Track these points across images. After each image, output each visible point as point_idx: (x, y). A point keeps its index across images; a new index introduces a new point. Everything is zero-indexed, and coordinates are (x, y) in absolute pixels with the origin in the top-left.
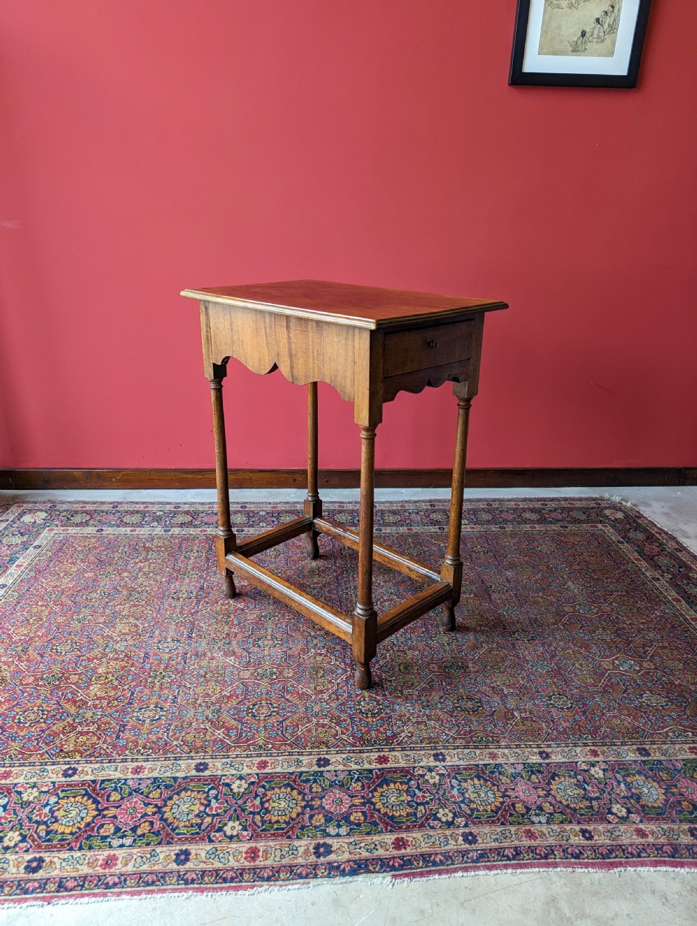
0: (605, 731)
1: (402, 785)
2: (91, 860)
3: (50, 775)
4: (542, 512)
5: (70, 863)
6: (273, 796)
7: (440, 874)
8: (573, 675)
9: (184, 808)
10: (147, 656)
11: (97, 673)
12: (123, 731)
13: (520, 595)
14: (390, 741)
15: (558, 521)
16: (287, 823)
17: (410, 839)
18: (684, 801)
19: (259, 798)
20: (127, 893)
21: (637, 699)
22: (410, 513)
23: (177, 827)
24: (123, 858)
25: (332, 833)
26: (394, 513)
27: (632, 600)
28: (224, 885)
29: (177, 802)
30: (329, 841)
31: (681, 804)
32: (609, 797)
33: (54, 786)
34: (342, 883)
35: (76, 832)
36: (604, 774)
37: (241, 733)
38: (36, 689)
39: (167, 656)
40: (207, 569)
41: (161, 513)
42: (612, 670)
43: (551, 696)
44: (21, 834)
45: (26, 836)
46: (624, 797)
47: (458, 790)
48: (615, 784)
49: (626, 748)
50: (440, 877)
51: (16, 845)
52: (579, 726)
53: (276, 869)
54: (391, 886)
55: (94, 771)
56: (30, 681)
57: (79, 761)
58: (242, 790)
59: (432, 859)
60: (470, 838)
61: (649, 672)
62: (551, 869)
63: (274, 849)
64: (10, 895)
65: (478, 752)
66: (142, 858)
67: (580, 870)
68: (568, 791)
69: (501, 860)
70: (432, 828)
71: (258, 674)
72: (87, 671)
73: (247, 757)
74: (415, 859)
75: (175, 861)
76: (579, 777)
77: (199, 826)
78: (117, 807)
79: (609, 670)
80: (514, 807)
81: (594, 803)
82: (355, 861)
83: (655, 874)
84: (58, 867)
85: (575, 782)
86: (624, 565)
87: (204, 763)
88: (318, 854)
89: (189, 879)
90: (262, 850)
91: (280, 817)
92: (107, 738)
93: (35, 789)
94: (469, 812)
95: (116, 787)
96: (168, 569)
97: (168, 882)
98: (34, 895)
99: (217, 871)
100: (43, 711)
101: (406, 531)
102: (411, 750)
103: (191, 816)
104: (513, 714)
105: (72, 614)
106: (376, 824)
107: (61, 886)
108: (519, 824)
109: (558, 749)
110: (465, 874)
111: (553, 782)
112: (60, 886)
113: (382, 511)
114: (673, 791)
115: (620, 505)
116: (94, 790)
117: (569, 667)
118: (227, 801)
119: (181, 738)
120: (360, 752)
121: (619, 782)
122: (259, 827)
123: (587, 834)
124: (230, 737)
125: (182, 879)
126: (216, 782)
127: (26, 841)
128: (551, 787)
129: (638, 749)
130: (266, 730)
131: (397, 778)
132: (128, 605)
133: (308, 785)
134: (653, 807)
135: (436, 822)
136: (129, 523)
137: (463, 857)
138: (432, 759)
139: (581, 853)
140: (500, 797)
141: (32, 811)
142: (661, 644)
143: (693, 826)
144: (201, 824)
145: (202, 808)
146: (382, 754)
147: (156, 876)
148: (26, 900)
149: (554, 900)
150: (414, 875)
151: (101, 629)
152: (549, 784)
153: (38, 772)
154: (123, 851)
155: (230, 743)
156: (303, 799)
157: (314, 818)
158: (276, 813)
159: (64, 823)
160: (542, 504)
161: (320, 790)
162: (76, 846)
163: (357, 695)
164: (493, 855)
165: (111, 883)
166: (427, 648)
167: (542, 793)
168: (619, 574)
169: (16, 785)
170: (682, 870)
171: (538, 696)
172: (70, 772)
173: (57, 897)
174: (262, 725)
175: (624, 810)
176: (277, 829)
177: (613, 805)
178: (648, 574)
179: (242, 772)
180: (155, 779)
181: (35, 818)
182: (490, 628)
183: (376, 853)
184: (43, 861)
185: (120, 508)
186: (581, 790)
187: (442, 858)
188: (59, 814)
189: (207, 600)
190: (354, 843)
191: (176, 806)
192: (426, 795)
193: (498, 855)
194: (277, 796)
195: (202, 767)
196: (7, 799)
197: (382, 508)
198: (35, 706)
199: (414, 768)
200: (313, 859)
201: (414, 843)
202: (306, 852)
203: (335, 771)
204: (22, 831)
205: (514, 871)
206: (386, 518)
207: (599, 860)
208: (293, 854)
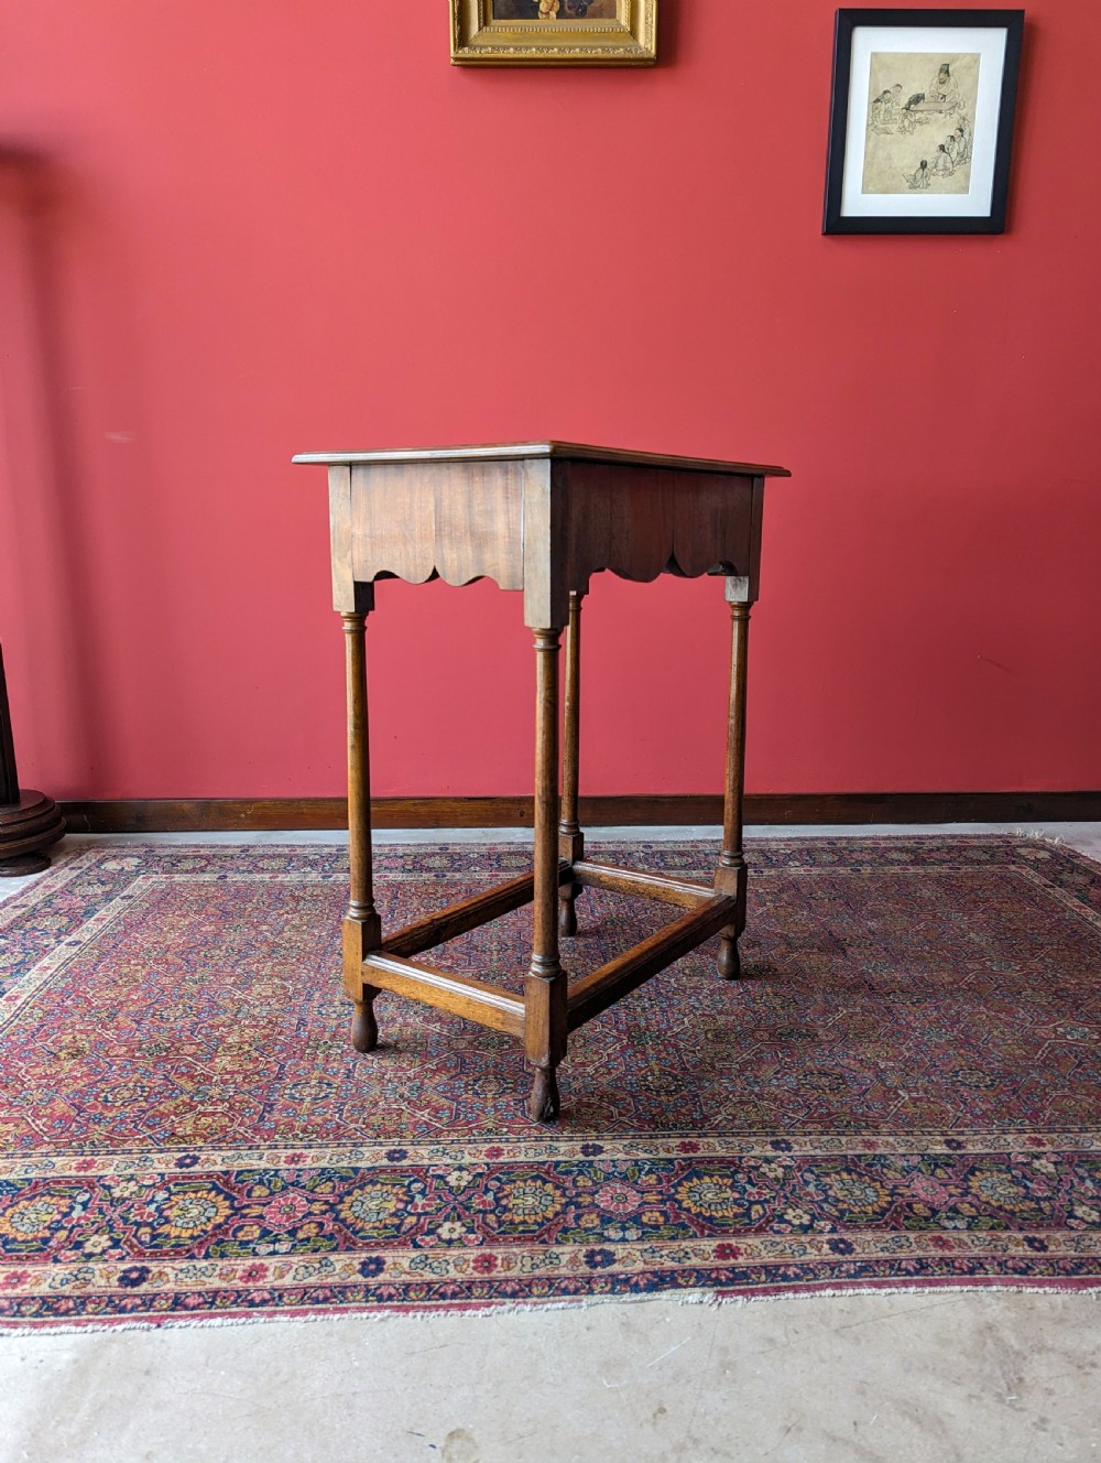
0: (1052, 1114)
1: (723, 1179)
2: (224, 1271)
3: (156, 1164)
4: (918, 853)
5: (191, 1274)
6: (515, 1191)
7: (796, 1292)
8: (989, 1045)
9: (372, 1205)
10: (302, 1022)
11: (224, 1042)
12: (269, 1112)
13: (892, 949)
14: (700, 1124)
15: (944, 861)
16: (541, 1225)
17: (743, 1246)
19: (491, 1193)
20: (282, 1312)
22: (706, 855)
23: (362, 1229)
24: (276, 1267)
25: (613, 1238)
26: (682, 854)
27: (1076, 956)
28: (441, 1302)
29: (360, 1198)
30: (608, 1247)
32: (1067, 1197)
33: (163, 1178)
34: (635, 1302)
35: (199, 1236)
36: (1055, 1169)
37: (458, 1115)
38: (130, 1061)
39: (335, 1023)
42: (1055, 1038)
43: (957, 1072)
44: (111, 1239)
45: (119, 1241)
46: (1092, 1198)
47: (816, 1186)
48: (1076, 1181)
49: (1088, 1135)
50: (797, 1295)
51: (104, 1252)
52: (1009, 1108)
53: (526, 1282)
54: (715, 1306)
55: (226, 1160)
56: (121, 1052)
57: (201, 1147)
58: (464, 1183)
59: (780, 1272)
60: (842, 1246)
62: (981, 1288)
63: (520, 1257)
64: (97, 1314)
65: (844, 1139)
66: (306, 1268)
67: (1029, 1290)
68: (997, 1189)
69: (896, 1275)
70: (778, 1232)
71: (480, 1043)
72: (209, 1041)
73: (469, 1143)
74: (753, 1272)
75: (361, 1272)
76: (1014, 1172)
77: (398, 1227)
78: (264, 1205)
79: (1049, 1039)
80: (911, 1209)
81: (1043, 1204)
82: (654, 1273)
84: (172, 1279)
85: (1010, 1178)
86: (1057, 913)
87: (401, 1150)
88: (592, 1264)
89: (386, 1294)
90: (500, 1257)
91: (527, 1217)
92: (245, 1119)
93: (133, 1183)
94: (836, 1214)
95: (261, 1179)
97: (351, 1298)
98: (134, 1314)
99: (428, 1284)
100: (142, 1087)
101: (702, 875)
102: (733, 1136)
103: (383, 1216)
104: (896, 1093)
105: (184, 974)
106: (685, 1227)
107: (178, 1302)
108: (921, 1229)
109: (976, 1137)
110: (838, 1292)
111: (972, 1178)
112: (175, 1304)
113: (661, 851)
115: (1041, 843)
116: (226, 1183)
117: (982, 1036)
118: (440, 1198)
119: (361, 1120)
120: (651, 1138)
121: (1082, 1179)
122: (494, 1229)
123: (1035, 1244)
124: (440, 1118)
125: (373, 1295)
126: (421, 1174)
127: (119, 1247)
128: (970, 1184)
130: (496, 1110)
131: (714, 1170)
132: (269, 964)
133: (570, 1178)
135: (783, 1226)
136: (267, 869)
137: (832, 1269)
138: (769, 1147)
139: (1029, 1268)
140: (886, 1195)
141: (129, 1210)
144: (401, 1225)
145: (401, 1206)
146: (687, 1140)
147: (331, 1291)
148: (122, 1321)
149: (990, 1327)
150: (753, 1293)
151: (230, 992)
152: (966, 1180)
153: (137, 1162)
154: (275, 1260)
155: (440, 1126)
156: (563, 1195)
157: (584, 1219)
158: (520, 1212)
159: (179, 1224)
160: (916, 843)
161: (590, 1183)
162: (199, 1253)
163: (640, 1069)
164: (882, 1268)
165: (257, 1300)
166: (748, 1013)
167: (955, 1191)
168: (1050, 924)
169: (101, 1177)
171: (935, 1071)
172: (188, 1161)
173: (172, 1317)
174: (490, 1104)
175: (1094, 1214)
176: (523, 1232)
177: (1076, 1208)
179: (463, 1161)
180: (324, 1169)
181: (132, 1218)
182: (848, 989)
183: (688, 1263)
184: (148, 1271)
185: (251, 852)
186: (1021, 1189)
187: (798, 1271)
188: (172, 1213)
190: (650, 1250)
191: (359, 1203)
192: (764, 1192)
193: (892, 1267)
194: (521, 1190)
195: (397, 1155)
196: (87, 1196)
197: (662, 848)
198: (130, 1081)
199: (740, 1158)
200: (584, 1269)
201: (749, 1251)
202: (574, 1260)
203: (613, 1161)
204: (112, 1234)
205: (919, 1289)
206: (669, 860)
207: (1060, 1277)
208: (551, 1263)
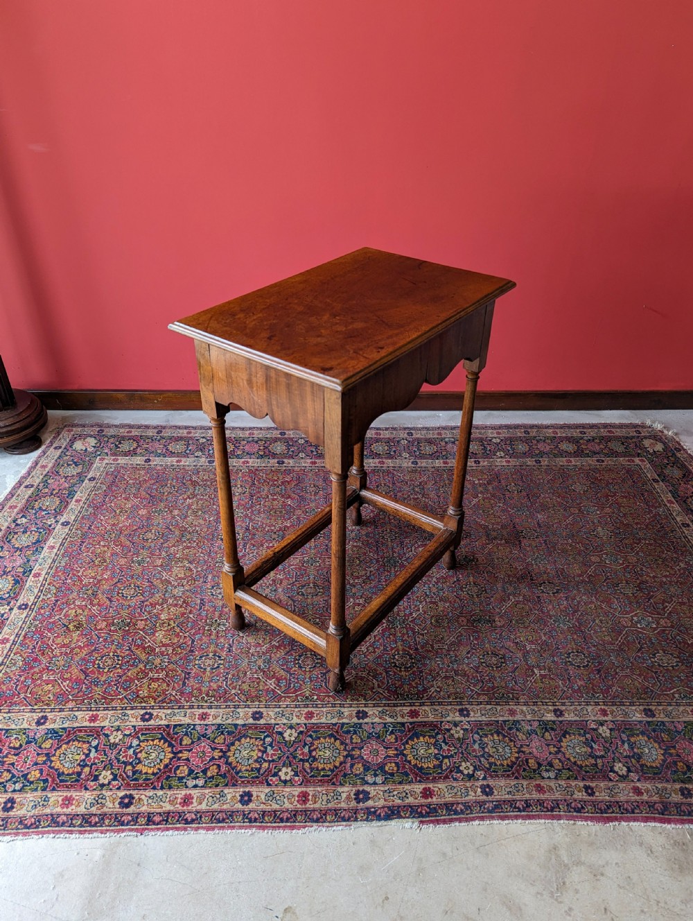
0: (616, 691)
1: (430, 739)
2: (171, 799)
3: (131, 719)
4: (580, 441)
5: (155, 800)
6: (319, 745)
7: (460, 822)
8: (592, 632)
9: (245, 753)
10: (202, 603)
11: (160, 619)
12: (188, 679)
13: (550, 542)
14: (421, 695)
15: (595, 453)
16: (332, 771)
17: (437, 789)
18: (680, 762)
19: (307, 747)
20: (202, 828)
21: (650, 658)
22: (446, 443)
23: (240, 771)
24: (197, 797)
25: (369, 782)
26: (430, 442)
27: (659, 549)
28: (281, 824)
29: (239, 748)
30: (367, 788)
31: (677, 765)
32: (612, 756)
33: (135, 730)
34: (378, 826)
35: (157, 773)
36: (610, 734)
37: (290, 684)
38: (109, 634)
39: (221, 603)
40: (252, 507)
41: (204, 440)
42: (630, 627)
43: (570, 653)
44: (112, 773)
45: (117, 775)
46: (626, 757)
47: (480, 744)
48: (619, 743)
49: (634, 708)
50: (461, 824)
51: (109, 783)
52: (593, 685)
53: (324, 812)
54: (418, 831)
55: (167, 717)
56: (103, 627)
57: (153, 706)
58: (292, 739)
59: (454, 808)
60: (487, 790)
61: (665, 630)
62: (555, 821)
63: (321, 794)
64: (110, 826)
65: (499, 708)
66: (213, 798)
67: (580, 823)
68: (577, 748)
69: (513, 811)
70: (455, 779)
72: (151, 617)
73: (296, 708)
74: (439, 808)
75: (240, 801)
76: (588, 736)
77: (258, 770)
78: (189, 751)
79: (627, 627)
80: (527, 763)
81: (599, 761)
82: (388, 808)
83: (644, 829)
84: (146, 803)
85: (584, 740)
86: (655, 508)
87: (260, 712)
88: (358, 800)
89: (252, 818)
90: (311, 794)
91: (325, 765)
92: (175, 684)
93: (120, 732)
94: (487, 766)
95: (186, 732)
96: (215, 507)
97: (236, 820)
98: (129, 827)
99: (275, 812)
100: (118, 656)
102: (439, 705)
103: (251, 761)
104: (532, 671)
105: (132, 555)
106: (407, 775)
107: (150, 821)
108: (531, 778)
109: (571, 708)
110: (481, 823)
111: (564, 740)
112: (148, 820)
113: (418, 439)
114: (671, 752)
115: (660, 434)
116: (168, 734)
117: (589, 623)
118: (280, 749)
119: (238, 686)
120: (394, 706)
121: (623, 742)
122: (308, 773)
123: (589, 791)
124: (280, 687)
125: (247, 818)
126: (271, 731)
127: (117, 780)
128: (562, 744)
129: (645, 709)
130: (311, 681)
131: (426, 732)
132: (181, 547)
133: (349, 736)
134: (652, 767)
135: (459, 775)
136: (174, 453)
137: (480, 807)
138: (457, 714)
139: (582, 807)
140: (516, 752)
141: (119, 753)
142: (680, 600)
143: (684, 786)
144: (260, 768)
145: (260, 754)
146: (413, 708)
147: (226, 814)
148: (123, 831)
149: (555, 848)
150: (438, 822)
151: (160, 573)
152: (560, 741)
153: (120, 716)
154: (197, 791)
155: (280, 693)
156: (345, 750)
157: (355, 767)
158: (322, 761)
159: (146, 764)
160: (581, 432)
161: (359, 741)
162: (158, 785)
163: (392, 649)
164: (506, 806)
165: (189, 819)
166: (458, 600)
167: (553, 750)
168: (649, 520)
169: (103, 727)
170: (669, 826)
171: (557, 653)
172: (147, 717)
173: (148, 829)
174: (307, 675)
175: (625, 769)
176: (323, 776)
177: (615, 764)
178: (678, 519)
179: (292, 721)
180: (219, 725)
181: (122, 759)
182: (518, 579)
183: (407, 801)
184: (133, 798)
185: (163, 433)
186: (588, 748)
187: (463, 808)
188: (142, 755)
189: (252, 542)
190: (388, 791)
191: (238, 752)
192: (451, 749)
193: (511, 806)
194: (323, 745)
195: (257, 716)
196: (97, 741)
197: (419, 436)
198: (110, 651)
199: (441, 722)
200: (353, 804)
201: (439, 793)
202: (348, 798)
203: (372, 723)
204: (112, 770)
205: (523, 821)
206: (422, 448)
207: (598, 815)
208: (337, 799)
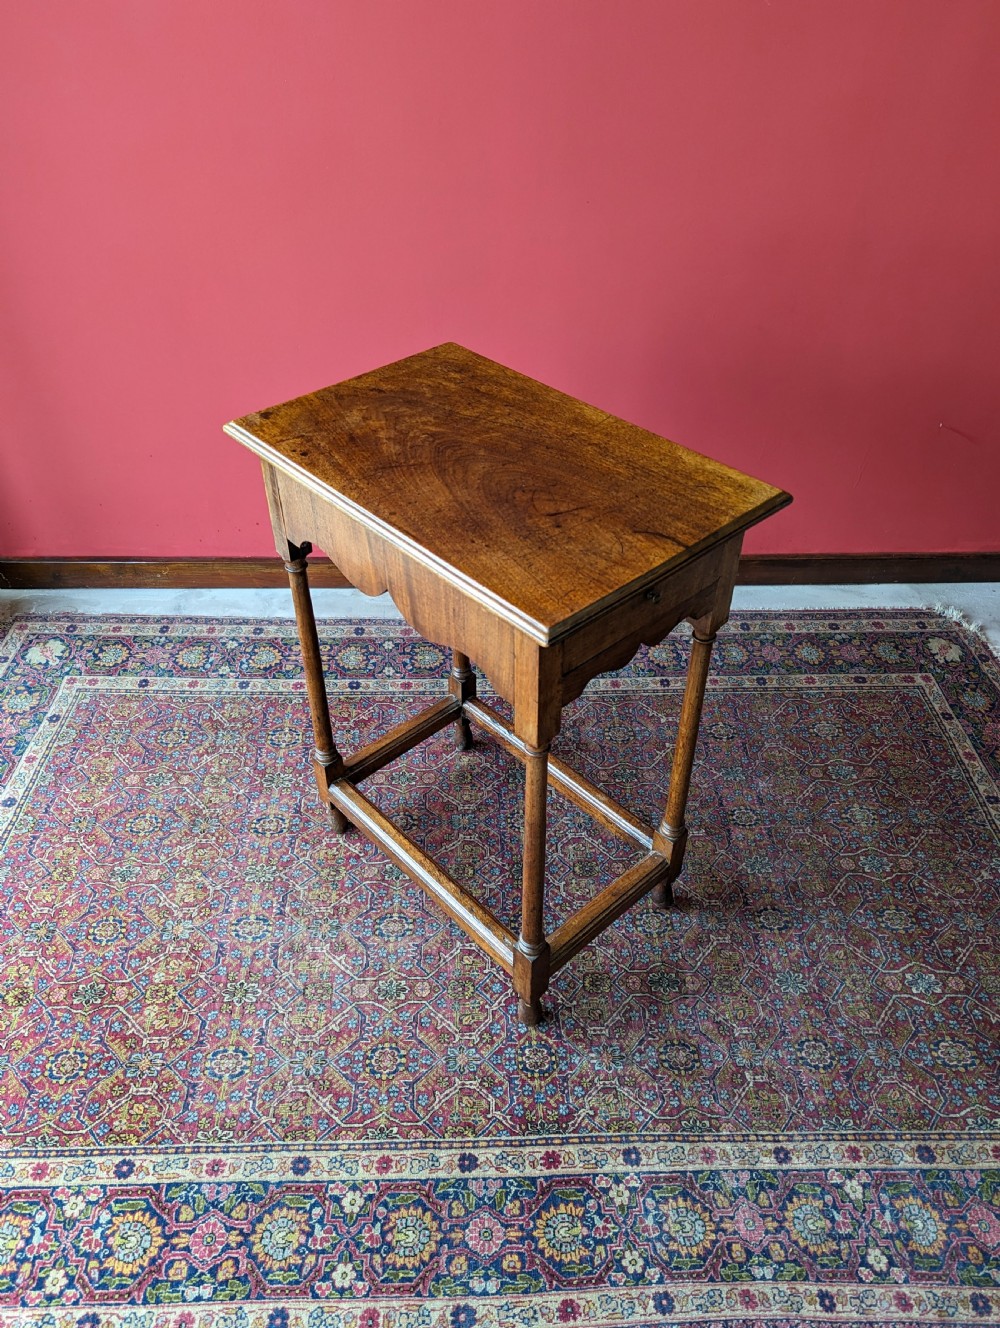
0: (875, 1113)
1: (576, 1208)
2: (159, 1322)
3: (100, 1173)
4: (829, 642)
5: (132, 1325)
6: (398, 1222)
8: (840, 1001)
9: (278, 1237)
10: (221, 950)
11: (152, 983)
12: (191, 1096)
13: (776, 831)
14: (563, 1124)
15: (852, 665)
16: (417, 1270)
17: (582, 1303)
18: (972, 1245)
19: (379, 1224)
21: (931, 1050)
23: (270, 1271)
24: (201, 1318)
25: (476, 1290)
29: (270, 1227)
30: (473, 1302)
31: (968, 1252)
32: (865, 1235)
33: (105, 1193)
35: (138, 1274)
36: (864, 1194)
37: (355, 1104)
38: (69, 1012)
39: (250, 951)
40: (304, 772)
41: (235, 644)
42: (901, 992)
43: (803, 1042)
44: (67, 1275)
45: (73, 1277)
46: (887, 1237)
47: (655, 1216)
48: (877, 1211)
49: (901, 1145)
51: (61, 1292)
52: (838, 1102)
55: (157, 1169)
56: (61, 998)
57: (135, 1149)
58: (356, 1209)
60: (664, 1302)
61: (955, 999)
63: (398, 1313)
65: (687, 1146)
66: (225, 1320)
68: (810, 1222)
70: (614, 1284)
71: (379, 991)
72: (138, 979)
73: (363, 1149)
75: (269, 1327)
76: (828, 1198)
77: (300, 1268)
78: (190, 1232)
79: (896, 992)
80: (729, 1250)
85: (821, 1206)
87: (305, 1158)
88: (457, 1324)
90: (382, 1314)
91: (406, 1260)
92: (172, 1107)
93: (81, 1198)
94: (666, 1258)
95: (187, 1197)
96: (247, 770)
100: (82, 1055)
102: (592, 1142)
103: (288, 1252)
104: (743, 1076)
105: (113, 862)
106: (536, 1276)
108: (735, 1280)
109: (803, 1145)
111: (789, 1206)
114: (958, 1226)
115: (957, 628)
116: (158, 1201)
117: (835, 987)
118: (336, 1229)
119: (272, 1110)
120: (521, 1146)
121: (883, 1209)
122: (378, 1275)
123: (827, 1302)
124: (340, 1110)
126: (321, 1194)
127: (74, 1287)
128: (786, 1214)
129: (919, 1148)
130: (389, 1099)
131: (570, 1195)
132: (191, 845)
133: (446, 1203)
134: (927, 1256)
135: (620, 1275)
136: (186, 668)
138: (621, 1159)
140: (711, 1231)
141: (79, 1236)
142: (981, 941)
143: (977, 1292)
144: (302, 1265)
146: (551, 1149)
151: (155, 894)
152: (784, 1208)
153: (82, 1167)
154: (200, 1308)
155: (339, 1122)
156: (439, 1229)
157: (454, 1262)
158: (401, 1253)
159: (121, 1258)
160: (831, 626)
161: (463, 1212)
162: (139, 1296)
163: (520, 1036)
166: (627, 943)
167: (771, 1225)
168: (934, 789)
169: (55, 1188)
171: (783, 1041)
172: (125, 1169)
174: (383, 1089)
175: (885, 1260)
176: (403, 1280)
177: (870, 1250)
178: (981, 788)
179: (356, 1176)
180: (240, 1183)
181: (83, 1248)
182: (724, 902)
183: (535, 1325)
184: (99, 1321)
185: (172, 632)
186: (828, 1222)
188: (114, 1241)
189: (305, 835)
190: (506, 1308)
191: (267, 1234)
192: (608, 1226)
194: (404, 1221)
195: (301, 1166)
196: (44, 1215)
198: (71, 1045)
199: (595, 1176)
201: (587, 1310)
202: (442, 1320)
203: (484, 1179)
204: (67, 1269)
208: (423, 1322)
